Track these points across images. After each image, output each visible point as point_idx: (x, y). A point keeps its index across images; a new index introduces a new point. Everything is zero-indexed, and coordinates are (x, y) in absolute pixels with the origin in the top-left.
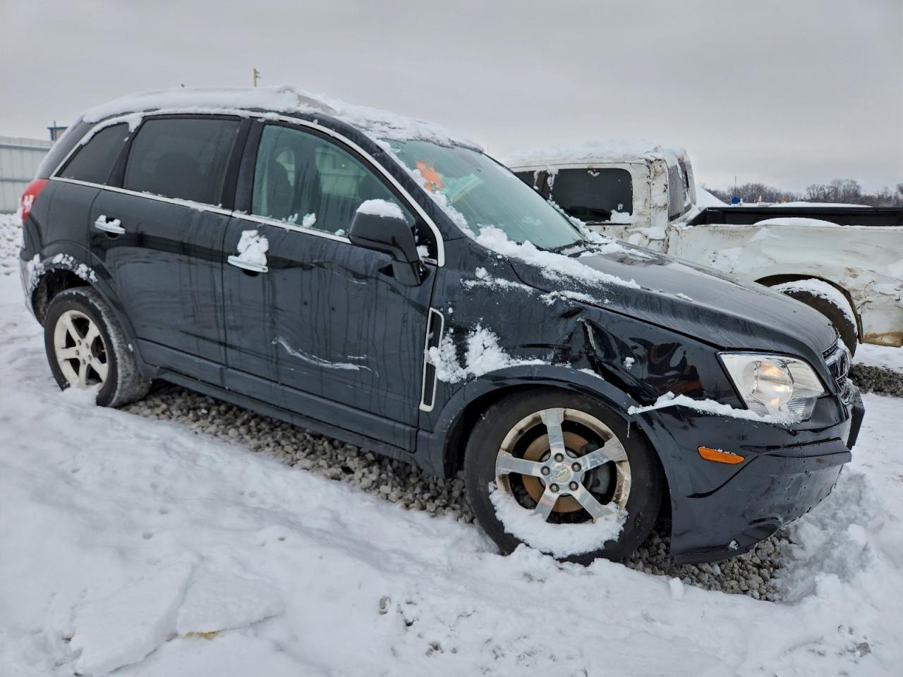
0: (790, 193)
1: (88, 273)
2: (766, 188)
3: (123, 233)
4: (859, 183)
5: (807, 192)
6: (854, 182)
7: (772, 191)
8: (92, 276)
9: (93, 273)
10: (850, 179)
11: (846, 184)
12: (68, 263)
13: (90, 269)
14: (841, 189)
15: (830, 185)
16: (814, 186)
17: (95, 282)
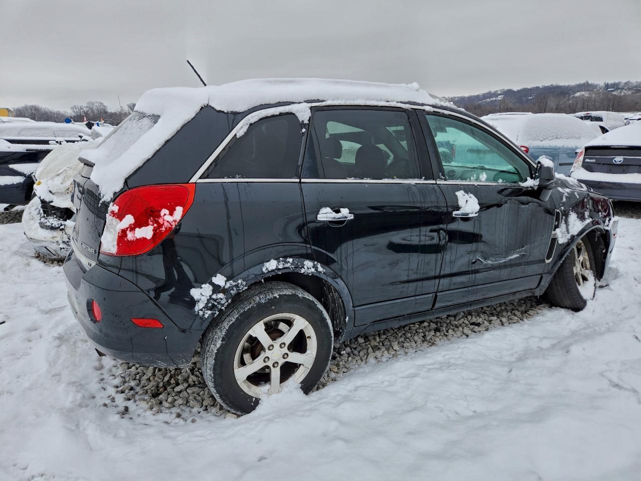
0: (59, 111)
1: (315, 267)
2: (41, 109)
3: (352, 217)
4: (105, 104)
5: (72, 111)
6: (101, 104)
7: (46, 110)
8: (320, 269)
9: (319, 266)
10: (99, 101)
11: (97, 104)
12: (288, 265)
13: (316, 263)
14: (95, 108)
15: (86, 105)
16: (75, 106)
17: (325, 273)
